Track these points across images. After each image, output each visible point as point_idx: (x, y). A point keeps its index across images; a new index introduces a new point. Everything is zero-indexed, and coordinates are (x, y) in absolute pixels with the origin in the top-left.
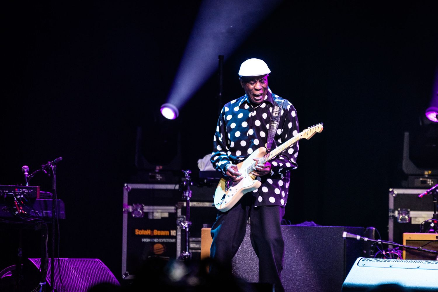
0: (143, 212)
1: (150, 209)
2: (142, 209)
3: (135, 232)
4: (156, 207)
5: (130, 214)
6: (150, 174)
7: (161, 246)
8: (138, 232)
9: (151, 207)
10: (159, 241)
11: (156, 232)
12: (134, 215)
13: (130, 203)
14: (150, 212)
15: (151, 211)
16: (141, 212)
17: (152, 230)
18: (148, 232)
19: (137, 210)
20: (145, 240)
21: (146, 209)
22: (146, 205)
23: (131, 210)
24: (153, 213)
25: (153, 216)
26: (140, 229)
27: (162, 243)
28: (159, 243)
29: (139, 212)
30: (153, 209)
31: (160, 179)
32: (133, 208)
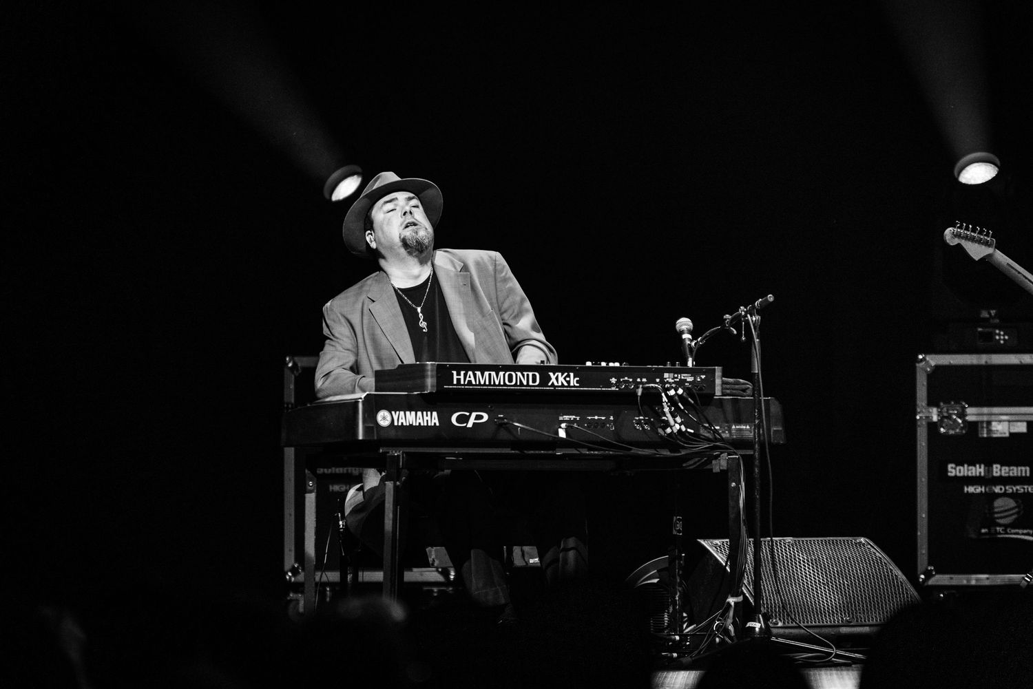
0: (964, 421)
1: (982, 414)
2: (962, 415)
3: (947, 471)
4: (996, 410)
5: (932, 427)
6: (980, 329)
7: (1011, 503)
8: (953, 471)
9: (985, 410)
10: (1005, 490)
11: (998, 470)
12: (942, 430)
13: (932, 402)
14: (982, 422)
15: (985, 418)
16: (960, 421)
17: (989, 465)
18: (978, 470)
19: (949, 417)
20: (971, 489)
21: (972, 414)
22: (970, 406)
23: (935, 418)
24: (989, 423)
25: (989, 431)
26: (959, 463)
27: (1013, 496)
28: (1005, 495)
29: (955, 420)
30: (991, 414)
31: (1004, 340)
32: (940, 414)
